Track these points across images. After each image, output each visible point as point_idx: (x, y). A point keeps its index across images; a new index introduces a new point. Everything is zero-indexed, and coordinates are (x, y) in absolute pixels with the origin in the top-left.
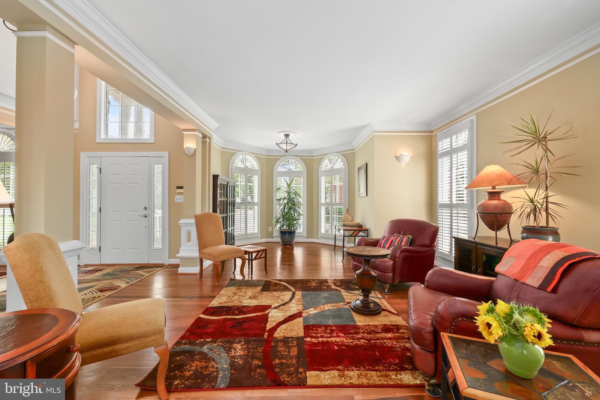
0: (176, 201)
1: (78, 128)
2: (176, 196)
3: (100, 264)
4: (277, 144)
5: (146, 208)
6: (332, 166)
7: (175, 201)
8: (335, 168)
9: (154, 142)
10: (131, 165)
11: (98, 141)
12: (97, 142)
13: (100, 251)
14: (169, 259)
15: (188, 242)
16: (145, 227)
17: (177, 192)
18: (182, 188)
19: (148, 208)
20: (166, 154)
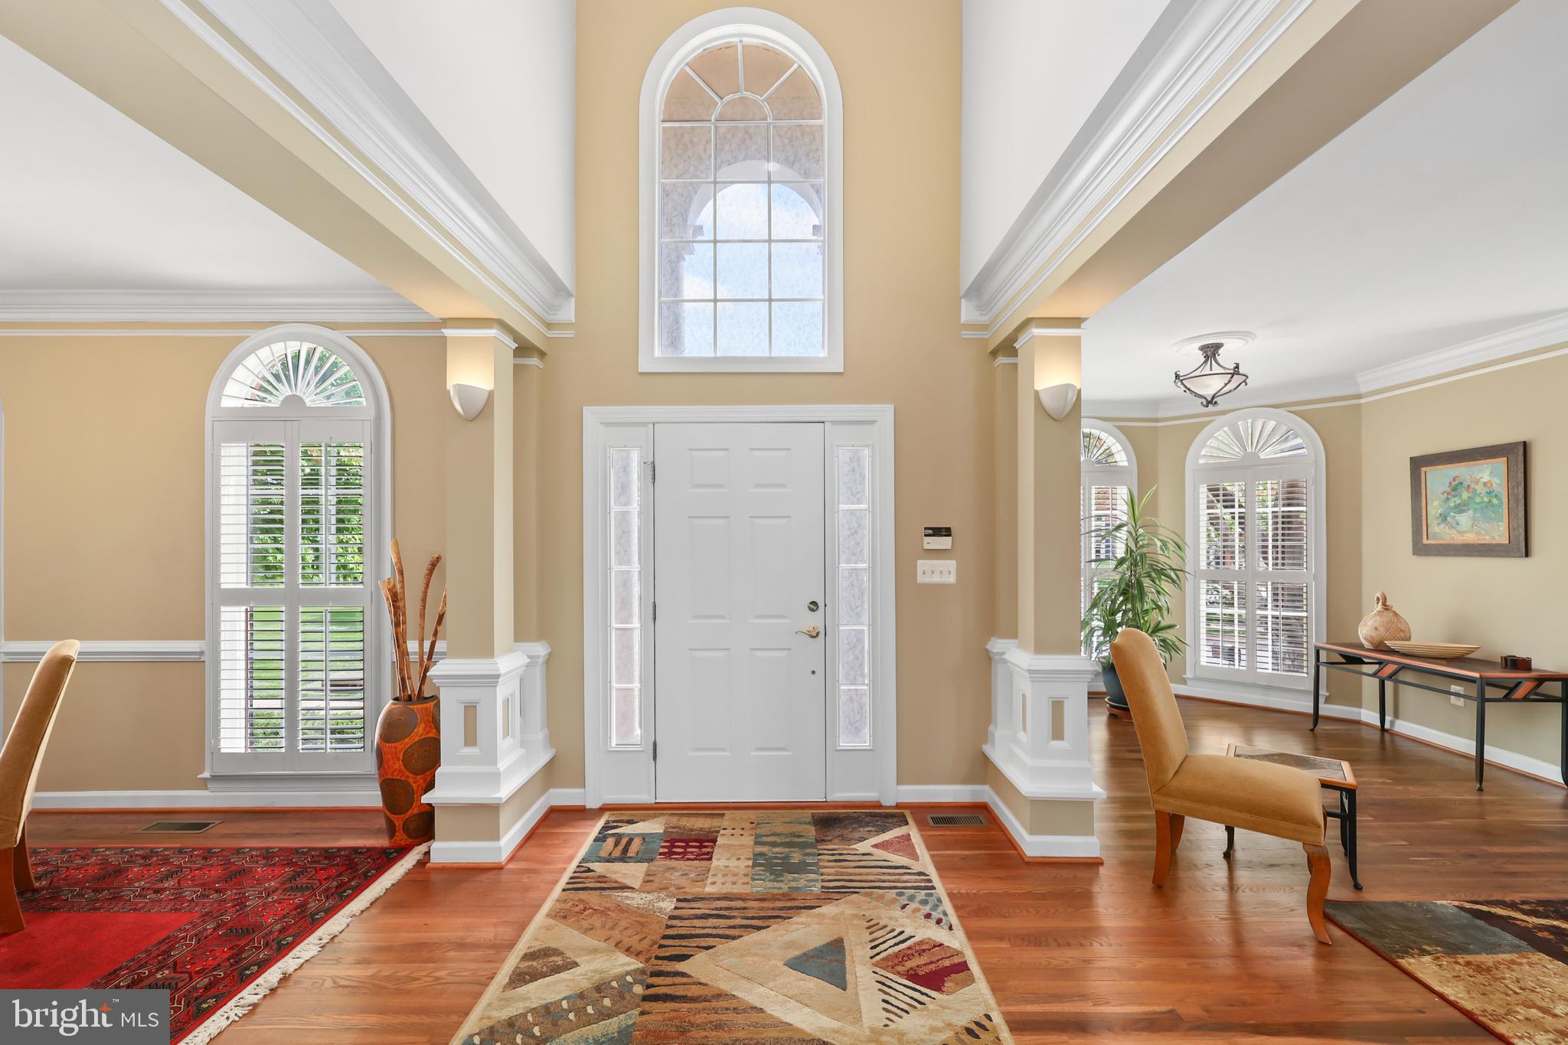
0: (921, 579)
1: (574, 322)
2: (918, 561)
3: (653, 801)
4: (1177, 376)
5: (814, 603)
6: (1249, 450)
7: (918, 581)
8: (1262, 457)
9: (842, 371)
10: (757, 453)
11: (644, 366)
12: (639, 371)
13: (655, 758)
14: (899, 783)
15: (1053, 739)
16: (813, 672)
17: (926, 547)
18: (946, 532)
19: (821, 605)
20: (885, 414)
